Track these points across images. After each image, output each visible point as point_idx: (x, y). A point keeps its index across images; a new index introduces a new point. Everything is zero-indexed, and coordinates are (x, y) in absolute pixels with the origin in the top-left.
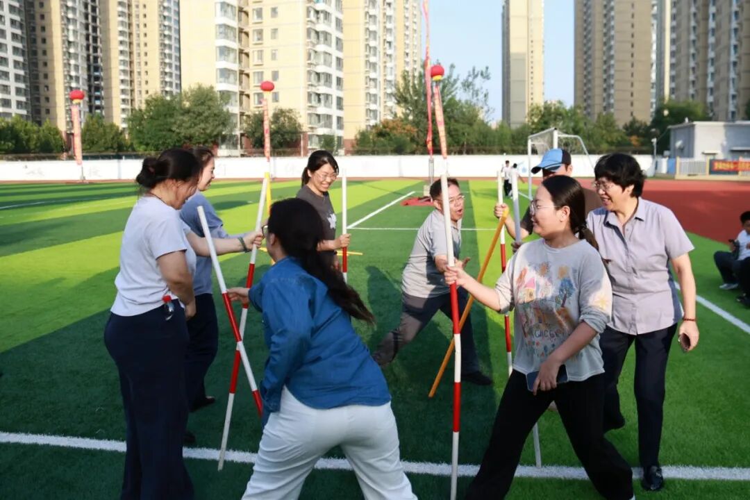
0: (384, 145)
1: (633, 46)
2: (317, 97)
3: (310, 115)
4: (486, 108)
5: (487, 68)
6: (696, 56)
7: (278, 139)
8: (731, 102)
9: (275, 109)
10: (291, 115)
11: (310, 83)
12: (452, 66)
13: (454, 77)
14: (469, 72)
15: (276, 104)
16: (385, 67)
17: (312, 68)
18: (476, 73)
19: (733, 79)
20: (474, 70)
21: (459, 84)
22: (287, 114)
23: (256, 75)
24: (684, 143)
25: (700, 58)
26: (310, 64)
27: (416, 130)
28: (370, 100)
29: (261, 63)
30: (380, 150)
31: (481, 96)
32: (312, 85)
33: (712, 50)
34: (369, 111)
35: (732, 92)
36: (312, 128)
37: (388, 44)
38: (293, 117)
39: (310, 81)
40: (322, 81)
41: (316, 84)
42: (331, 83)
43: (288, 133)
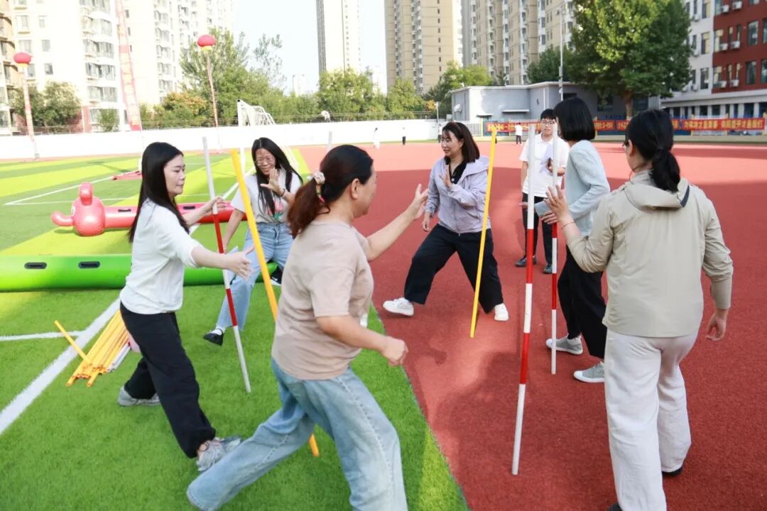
0: (170, 119)
1: (439, 12)
2: (97, 69)
3: (91, 88)
4: (278, 77)
5: (278, 37)
6: (493, 22)
7: (52, 115)
8: (522, 66)
9: (48, 83)
10: (65, 89)
11: (87, 54)
12: (242, 35)
13: (245, 45)
14: (260, 39)
15: (50, 76)
16: (181, 35)
17: (89, 37)
18: (266, 41)
19: (523, 45)
20: (264, 38)
21: (250, 53)
22: (61, 87)
23: (23, 43)
24: (462, 106)
25: (496, 25)
26: (86, 33)
27: (206, 101)
28: (163, 71)
29: (27, 31)
30: (166, 123)
31: (273, 65)
32: (90, 56)
33: (506, 17)
34: (162, 82)
35: (523, 57)
36: (93, 102)
37: (183, 11)
38: (69, 90)
39: (87, 51)
40: (102, 51)
41: (94, 55)
42: (112, 53)
43: (65, 108)
